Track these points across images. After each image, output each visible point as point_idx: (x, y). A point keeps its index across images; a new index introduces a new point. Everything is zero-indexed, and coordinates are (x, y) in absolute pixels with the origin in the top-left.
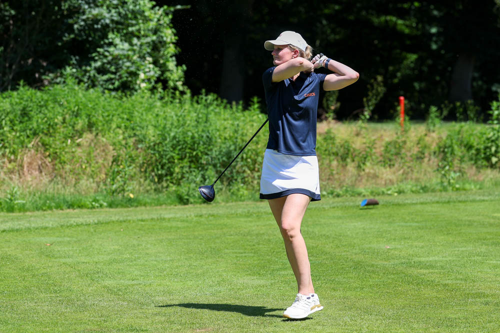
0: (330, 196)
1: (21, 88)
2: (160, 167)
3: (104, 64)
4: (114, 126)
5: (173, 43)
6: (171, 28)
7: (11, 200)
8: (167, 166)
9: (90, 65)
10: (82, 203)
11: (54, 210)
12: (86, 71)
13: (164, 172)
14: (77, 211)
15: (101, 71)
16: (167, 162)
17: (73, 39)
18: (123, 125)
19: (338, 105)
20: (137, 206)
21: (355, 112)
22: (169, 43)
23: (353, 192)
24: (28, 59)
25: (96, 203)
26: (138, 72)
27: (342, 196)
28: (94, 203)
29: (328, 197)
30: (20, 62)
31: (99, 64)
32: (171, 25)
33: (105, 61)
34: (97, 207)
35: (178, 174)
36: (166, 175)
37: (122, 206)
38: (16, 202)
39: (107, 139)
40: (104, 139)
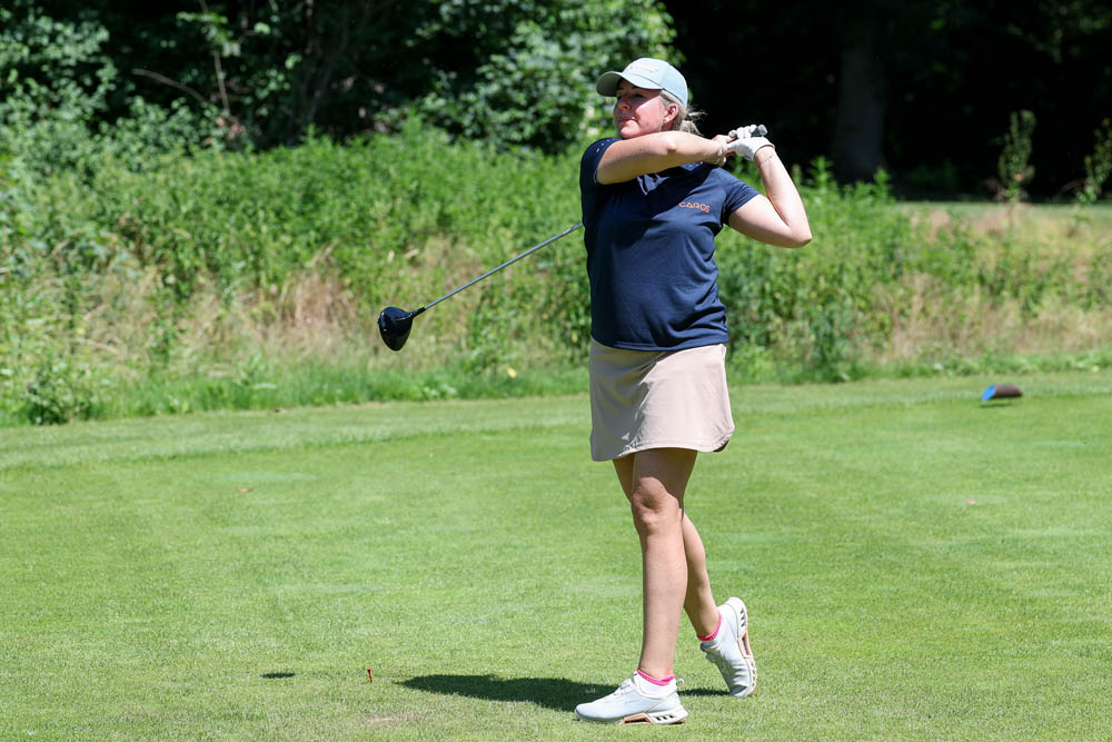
0: (951, 373)
1: (312, 142)
2: (582, 310)
3: (504, 88)
4: (495, 221)
5: (665, 45)
6: (660, 11)
7: (246, 383)
9: (476, 91)
10: (402, 389)
11: (339, 403)
12: (468, 104)
14: (390, 405)
15: (499, 102)
17: (440, 34)
18: (515, 221)
19: (1030, 171)
20: (522, 396)
21: (1067, 187)
22: (655, 45)
23: (1002, 364)
24: (346, 77)
25: (431, 388)
26: (581, 105)
27: (976, 373)
28: (427, 390)
29: (946, 374)
30: (329, 84)
31: (494, 88)
32: (661, 5)
33: (507, 82)
34: (435, 397)
37: (491, 395)
38: (257, 387)
39: (477, 251)
40: (470, 251)
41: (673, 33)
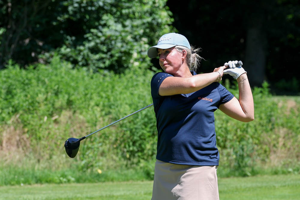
1: (11, 67)
2: (131, 144)
3: (97, 44)
4: (92, 103)
5: (169, 25)
6: (167, 10)
8: (139, 142)
9: (84, 45)
10: (50, 178)
11: (22, 185)
12: (80, 51)
13: (135, 149)
14: (45, 186)
15: (95, 50)
16: (138, 138)
17: (68, 19)
18: (101, 103)
20: (104, 182)
22: (164, 25)
24: (26, 39)
25: (64, 178)
26: (131, 52)
28: (61, 179)
29: (294, 173)
30: (18, 42)
31: (92, 44)
32: (167, 8)
33: (98, 41)
34: (65, 182)
35: (149, 150)
36: (138, 151)
37: (90, 181)
39: (84, 116)
40: (81, 117)
41: (173, 20)
